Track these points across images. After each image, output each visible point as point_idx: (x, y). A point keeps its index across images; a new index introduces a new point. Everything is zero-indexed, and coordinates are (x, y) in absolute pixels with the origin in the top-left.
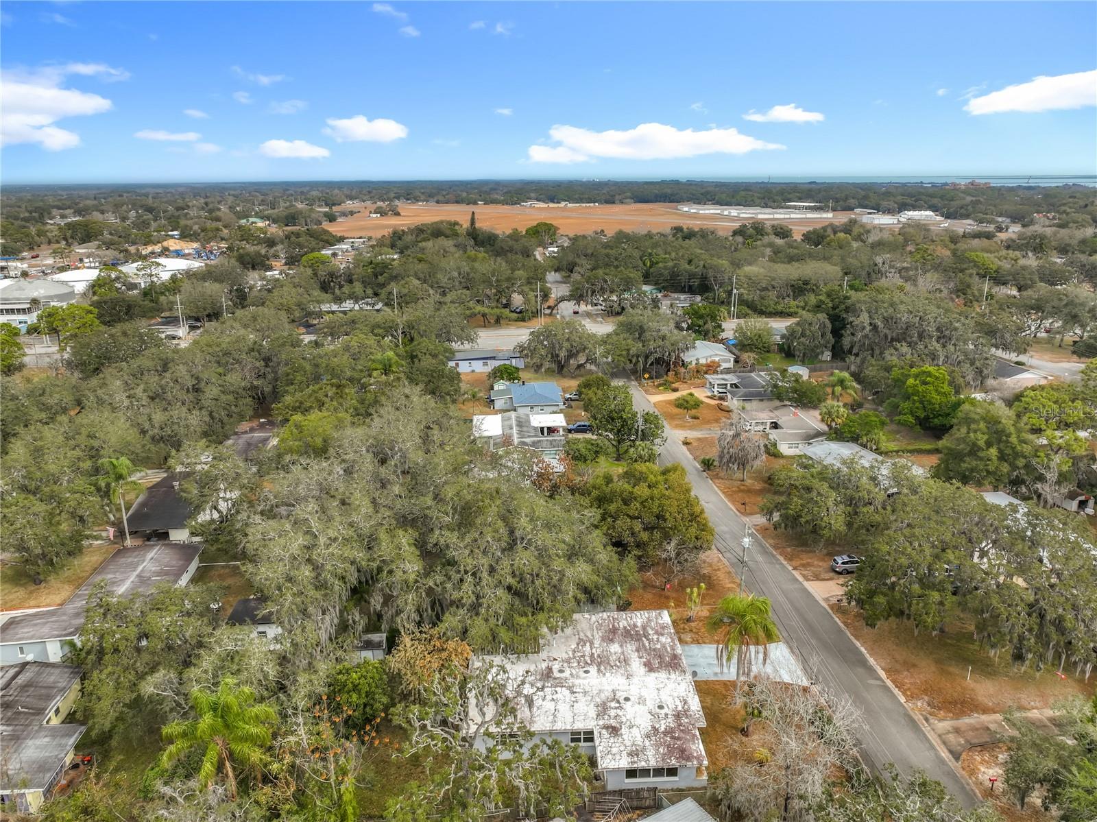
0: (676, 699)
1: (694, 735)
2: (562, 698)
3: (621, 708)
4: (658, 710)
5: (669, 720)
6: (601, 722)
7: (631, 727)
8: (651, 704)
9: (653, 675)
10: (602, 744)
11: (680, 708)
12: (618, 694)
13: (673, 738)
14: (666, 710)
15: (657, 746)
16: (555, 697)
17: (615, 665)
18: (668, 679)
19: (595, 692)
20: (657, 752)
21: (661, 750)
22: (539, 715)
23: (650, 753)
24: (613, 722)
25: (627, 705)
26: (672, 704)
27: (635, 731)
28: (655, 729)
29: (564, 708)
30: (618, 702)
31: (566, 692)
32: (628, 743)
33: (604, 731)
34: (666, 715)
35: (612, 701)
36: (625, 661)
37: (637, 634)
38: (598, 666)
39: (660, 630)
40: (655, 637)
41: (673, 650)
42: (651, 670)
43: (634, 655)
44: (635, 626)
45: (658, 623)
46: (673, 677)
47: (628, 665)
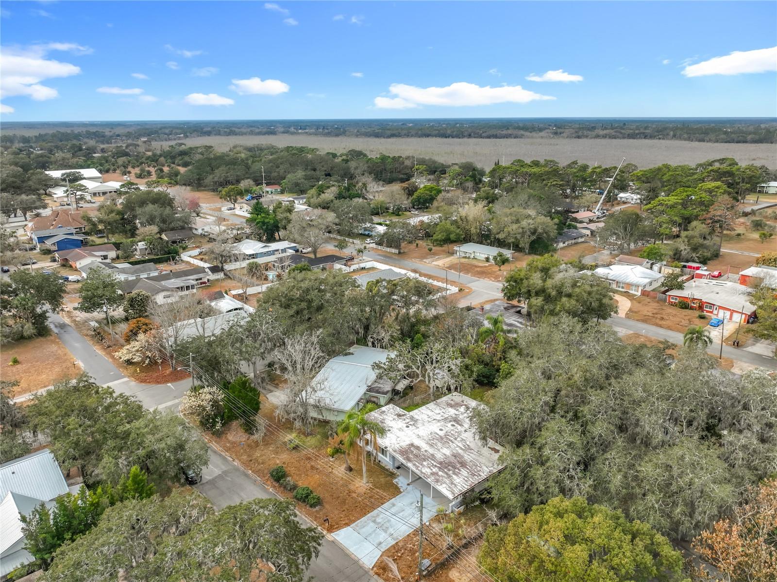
3: (407, 423)
4: (390, 429)
8: (395, 430)
9: (408, 443)
12: (414, 428)
19: (425, 424)
25: (405, 425)
28: (383, 423)
29: (431, 413)
30: (410, 424)
35: (414, 423)
36: (431, 445)
37: (446, 468)
38: (441, 437)
39: (437, 477)
40: (434, 470)
41: (414, 465)
42: (412, 445)
43: (431, 451)
44: (454, 473)
45: (445, 483)
46: (398, 446)
47: (427, 443)
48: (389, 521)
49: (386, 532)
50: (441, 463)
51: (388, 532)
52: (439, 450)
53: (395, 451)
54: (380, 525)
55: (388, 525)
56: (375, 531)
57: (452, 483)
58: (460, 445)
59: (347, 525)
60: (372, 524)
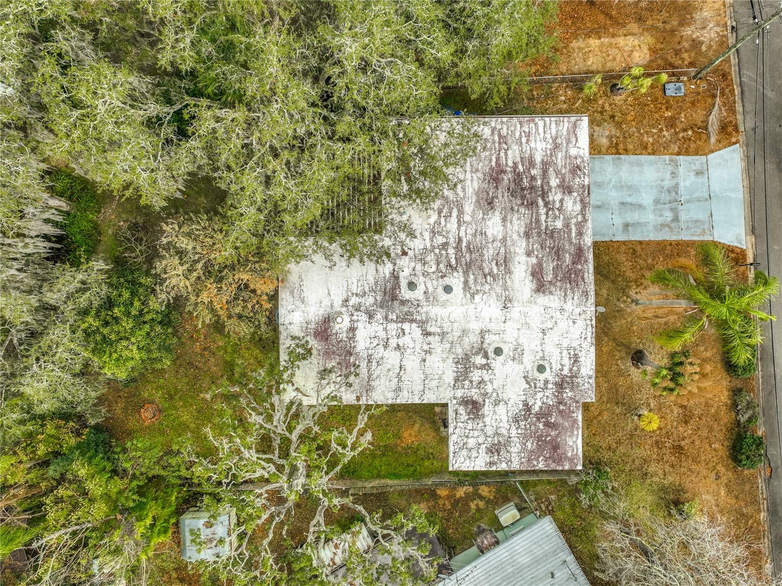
0: (565, 352)
1: (575, 421)
2: (411, 345)
3: (487, 367)
4: (537, 374)
5: (548, 393)
6: (459, 393)
7: (497, 403)
8: (529, 362)
9: (542, 299)
10: (457, 431)
11: (566, 371)
12: (489, 338)
13: (547, 424)
14: (548, 375)
15: (525, 437)
16: (401, 342)
17: (491, 273)
18: (562, 310)
19: (457, 334)
20: (524, 449)
21: (529, 444)
22: (378, 376)
23: (515, 448)
24: (474, 394)
25: (497, 363)
26: (559, 361)
27: (501, 409)
28: (527, 408)
29: (412, 363)
30: (486, 356)
31: (417, 332)
32: (490, 431)
33: (462, 410)
34: (546, 382)
35: (477, 353)
36: (505, 262)
37: (532, 188)
38: (466, 273)
39: (568, 177)
40: (558, 197)
41: (580, 234)
42: (541, 288)
43: (520, 246)
44: (532, 164)
45: (567, 156)
46: (569, 306)
47: (509, 272)
48: (657, 202)
49: (677, 185)
50: (532, 204)
51: (674, 182)
52: (504, 239)
53: (586, 293)
54: (674, 205)
55: (665, 197)
56: (688, 202)
57: (556, 146)
58: (452, 225)
59: (715, 245)
60: (683, 217)
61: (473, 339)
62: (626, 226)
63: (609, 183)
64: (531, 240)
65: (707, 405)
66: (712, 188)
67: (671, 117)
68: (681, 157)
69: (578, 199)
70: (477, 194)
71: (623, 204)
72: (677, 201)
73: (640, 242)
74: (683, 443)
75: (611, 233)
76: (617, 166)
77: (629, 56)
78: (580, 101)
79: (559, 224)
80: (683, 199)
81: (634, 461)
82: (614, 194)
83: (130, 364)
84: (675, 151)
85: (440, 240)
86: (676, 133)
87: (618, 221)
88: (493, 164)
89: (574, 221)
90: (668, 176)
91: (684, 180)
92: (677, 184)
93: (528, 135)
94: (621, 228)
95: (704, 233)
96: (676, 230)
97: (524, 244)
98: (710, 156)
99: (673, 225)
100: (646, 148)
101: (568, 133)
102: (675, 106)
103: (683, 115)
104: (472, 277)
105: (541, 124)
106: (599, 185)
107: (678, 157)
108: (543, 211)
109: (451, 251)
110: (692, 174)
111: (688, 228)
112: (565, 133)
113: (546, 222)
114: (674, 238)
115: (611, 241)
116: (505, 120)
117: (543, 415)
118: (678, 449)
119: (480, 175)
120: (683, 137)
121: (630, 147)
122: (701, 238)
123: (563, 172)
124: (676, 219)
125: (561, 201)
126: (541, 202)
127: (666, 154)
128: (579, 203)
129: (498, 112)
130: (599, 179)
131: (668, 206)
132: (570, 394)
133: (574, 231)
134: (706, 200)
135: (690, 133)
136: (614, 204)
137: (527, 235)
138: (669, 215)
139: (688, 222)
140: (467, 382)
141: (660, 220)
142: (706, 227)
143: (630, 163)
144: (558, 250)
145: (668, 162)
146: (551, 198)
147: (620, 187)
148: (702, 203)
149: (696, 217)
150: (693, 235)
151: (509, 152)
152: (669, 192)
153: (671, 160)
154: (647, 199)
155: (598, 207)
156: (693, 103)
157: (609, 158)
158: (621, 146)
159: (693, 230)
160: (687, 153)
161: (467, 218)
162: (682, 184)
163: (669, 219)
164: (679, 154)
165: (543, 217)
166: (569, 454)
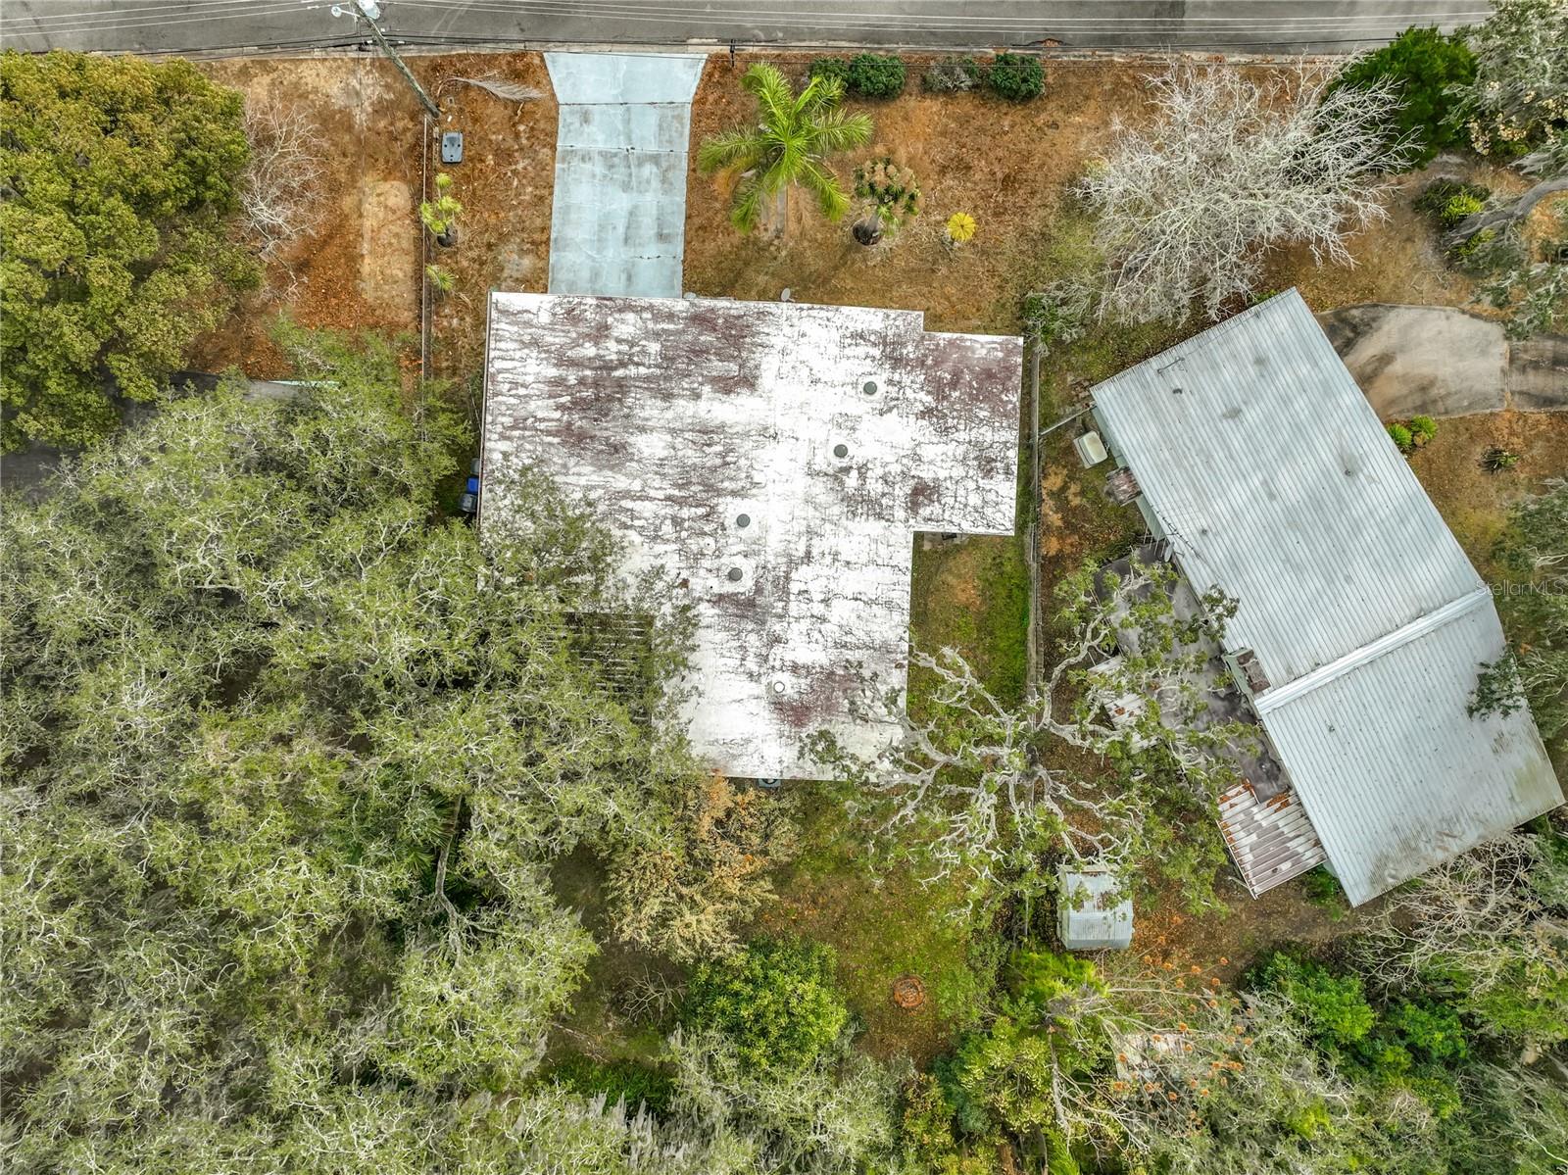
0: (848, 351)
1: (951, 343)
2: (823, 581)
3: (863, 470)
4: (877, 396)
5: (906, 380)
6: (900, 514)
7: (917, 459)
8: (860, 406)
9: (766, 380)
10: (955, 519)
11: (876, 352)
12: (820, 464)
13: (954, 384)
14: (879, 381)
15: (971, 419)
16: (817, 597)
17: (723, 455)
18: (783, 352)
19: (811, 512)
20: (989, 422)
21: (982, 414)
22: (868, 633)
23: (987, 435)
24: (902, 491)
25: (857, 454)
26: (860, 363)
27: (928, 452)
28: (927, 413)
29: (850, 582)
30: (847, 470)
31: (802, 576)
32: (959, 471)
33: (925, 512)
34: (890, 382)
35: (842, 483)
36: (707, 432)
37: (596, 384)
38: (720, 493)
39: (583, 329)
40: (612, 345)
41: (671, 316)
42: (748, 381)
43: (684, 408)
44: (559, 382)
45: (551, 328)
46: (778, 341)
47: (721, 428)
48: (626, 187)
49: (603, 154)
50: (622, 386)
51: (597, 157)
52: (673, 432)
53: (761, 315)
54: (633, 160)
55: (620, 174)
56: (629, 138)
57: (535, 343)
58: (646, 509)
59: (699, 101)
60: (652, 148)
61: (819, 487)
62: (662, 237)
63: (594, 260)
64: (675, 391)
65: (944, 134)
66: (611, 100)
67: (496, 155)
68: (559, 144)
69: (617, 316)
70: (601, 468)
71: (626, 240)
72: (627, 157)
73: (688, 217)
74: (1000, 175)
75: (672, 262)
76: (567, 245)
77: (394, 212)
78: (462, 295)
79: (654, 347)
80: (624, 146)
81: (1022, 252)
82: (610, 253)
83: (826, 998)
84: (549, 152)
85: (667, 528)
86: (521, 149)
87: (652, 250)
88: (556, 440)
89: (650, 325)
90: (588, 166)
91: (595, 141)
92: (600, 153)
93: (515, 384)
94: (663, 246)
95: (679, 118)
96: (672, 160)
97: (682, 402)
98: (560, 98)
99: (665, 165)
100: (541, 198)
101: (516, 323)
102: (478, 148)
103: (494, 137)
104: (726, 484)
105: (498, 364)
106: (595, 275)
107: (559, 149)
108: (632, 371)
109: (685, 513)
110: (586, 129)
111: (670, 142)
112: (516, 329)
113: (649, 367)
114: (684, 164)
115: (684, 262)
116: (489, 419)
117: (939, 390)
118: (1008, 183)
119: (572, 462)
120: (528, 139)
121: (538, 222)
122: (687, 122)
123: (574, 335)
124: (655, 159)
125: (619, 341)
126: (619, 373)
127: (553, 168)
128: (623, 315)
129: (477, 427)
130: (585, 274)
131: (634, 169)
132: (910, 348)
133: (665, 326)
134: (628, 109)
135: (522, 128)
136: (626, 254)
137: (668, 396)
138: (649, 170)
139: (661, 142)
140: (884, 501)
141: (655, 184)
142: (670, 113)
143: (563, 224)
144: (694, 352)
145: (566, 166)
146: (614, 357)
147: (600, 242)
148: (633, 116)
149: (654, 129)
150: (681, 135)
151: (540, 415)
152: (612, 166)
153: (563, 160)
154: (620, 203)
155: (629, 278)
156: (475, 121)
157: (553, 257)
158: (537, 236)
159: (674, 134)
160: (554, 134)
161: (636, 485)
162: (601, 146)
163: (655, 169)
164: (554, 148)
165: (642, 370)
166: (1000, 355)
